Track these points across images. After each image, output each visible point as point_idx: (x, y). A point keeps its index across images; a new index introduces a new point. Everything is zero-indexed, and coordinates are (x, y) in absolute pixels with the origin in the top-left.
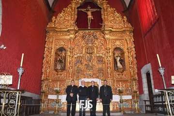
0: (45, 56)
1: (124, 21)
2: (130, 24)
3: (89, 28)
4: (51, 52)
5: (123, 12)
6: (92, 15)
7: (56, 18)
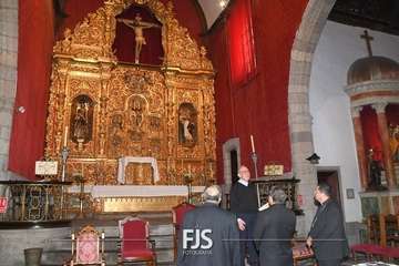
0: (51, 109)
1: (201, 55)
2: (210, 63)
3: (137, 62)
4: (63, 103)
5: (201, 35)
6: (144, 35)
7: (72, 33)
